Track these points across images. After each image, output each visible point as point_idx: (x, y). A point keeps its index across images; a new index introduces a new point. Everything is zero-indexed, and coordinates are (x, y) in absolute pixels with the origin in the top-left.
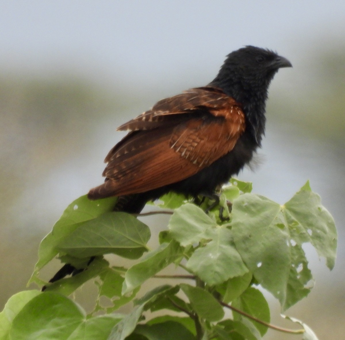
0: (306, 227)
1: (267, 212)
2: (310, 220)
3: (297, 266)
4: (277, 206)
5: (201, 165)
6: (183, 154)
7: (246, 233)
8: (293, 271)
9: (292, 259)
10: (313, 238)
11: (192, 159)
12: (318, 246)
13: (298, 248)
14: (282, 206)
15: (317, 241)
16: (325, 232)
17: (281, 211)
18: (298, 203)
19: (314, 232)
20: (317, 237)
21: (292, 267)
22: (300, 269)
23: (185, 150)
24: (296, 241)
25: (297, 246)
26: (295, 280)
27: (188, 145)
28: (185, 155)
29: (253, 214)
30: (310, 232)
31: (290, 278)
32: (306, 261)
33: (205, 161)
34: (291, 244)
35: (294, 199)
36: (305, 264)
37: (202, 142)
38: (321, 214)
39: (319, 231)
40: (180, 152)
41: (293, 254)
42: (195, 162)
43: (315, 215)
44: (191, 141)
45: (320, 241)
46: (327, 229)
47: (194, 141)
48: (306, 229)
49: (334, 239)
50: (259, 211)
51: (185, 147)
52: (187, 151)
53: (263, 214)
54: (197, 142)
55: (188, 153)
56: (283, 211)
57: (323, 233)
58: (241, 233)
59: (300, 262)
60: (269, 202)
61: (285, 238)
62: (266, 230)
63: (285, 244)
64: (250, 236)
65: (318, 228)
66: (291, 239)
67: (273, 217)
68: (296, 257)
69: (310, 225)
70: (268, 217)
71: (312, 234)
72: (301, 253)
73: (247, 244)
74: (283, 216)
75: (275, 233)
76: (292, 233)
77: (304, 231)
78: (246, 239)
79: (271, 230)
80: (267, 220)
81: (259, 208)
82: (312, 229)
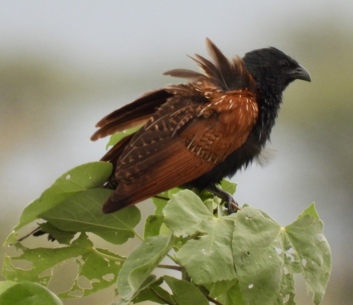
0: (302, 256)
1: (268, 233)
2: (308, 249)
3: (284, 296)
5: (215, 162)
7: (245, 249)
8: (279, 300)
9: (282, 287)
10: (305, 269)
12: (309, 280)
13: (289, 277)
14: (283, 229)
15: (309, 274)
16: (319, 265)
17: (281, 234)
19: (308, 263)
20: (310, 269)
21: (280, 297)
22: (286, 299)
23: (200, 149)
24: (289, 270)
25: (288, 275)
29: (255, 231)
30: (304, 262)
32: (294, 293)
34: (283, 272)
35: (296, 224)
36: (292, 295)
37: (218, 139)
38: (320, 244)
39: (313, 263)
41: (283, 283)
42: (210, 160)
43: (314, 245)
45: (313, 274)
47: (210, 139)
48: (301, 258)
50: (261, 229)
53: (264, 233)
55: (203, 152)
56: (283, 234)
57: (317, 265)
58: (240, 247)
59: (288, 293)
60: (272, 221)
61: (280, 264)
62: (264, 250)
63: (279, 270)
64: (248, 253)
65: (314, 260)
66: (284, 266)
67: (273, 238)
68: (286, 286)
69: (306, 255)
70: (269, 238)
71: (307, 265)
72: (291, 284)
73: (244, 260)
74: (282, 239)
75: (272, 256)
76: (287, 260)
77: (299, 261)
78: (245, 255)
79: (270, 253)
80: (267, 241)
81: (261, 225)
82: (307, 260)
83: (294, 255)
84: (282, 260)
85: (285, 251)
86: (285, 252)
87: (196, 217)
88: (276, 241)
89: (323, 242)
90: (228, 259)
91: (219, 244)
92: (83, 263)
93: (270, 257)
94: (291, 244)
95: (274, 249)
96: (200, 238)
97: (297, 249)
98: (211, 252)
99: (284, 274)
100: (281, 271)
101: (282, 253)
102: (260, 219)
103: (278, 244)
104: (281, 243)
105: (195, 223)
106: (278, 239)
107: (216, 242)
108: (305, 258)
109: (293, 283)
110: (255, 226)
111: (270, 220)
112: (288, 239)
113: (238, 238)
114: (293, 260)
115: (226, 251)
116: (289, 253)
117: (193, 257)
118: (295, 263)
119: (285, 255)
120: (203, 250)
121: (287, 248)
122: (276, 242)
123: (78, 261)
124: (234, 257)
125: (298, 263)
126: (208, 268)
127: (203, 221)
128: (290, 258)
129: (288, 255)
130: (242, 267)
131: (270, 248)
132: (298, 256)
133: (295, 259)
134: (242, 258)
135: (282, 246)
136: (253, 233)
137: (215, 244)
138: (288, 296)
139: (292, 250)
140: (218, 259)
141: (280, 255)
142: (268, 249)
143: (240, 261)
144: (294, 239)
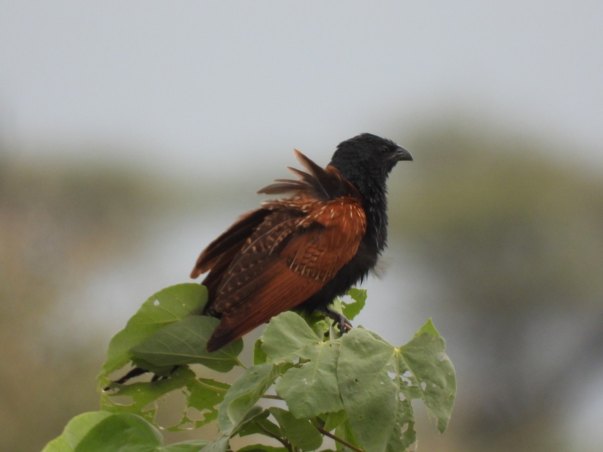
0: (421, 379)
1: (379, 356)
2: (427, 371)
3: (402, 425)
4: (391, 349)
5: (324, 279)
6: (303, 272)
7: (353, 377)
8: (396, 430)
9: (398, 415)
10: (425, 393)
11: (313, 275)
12: (430, 404)
13: (406, 404)
14: (397, 350)
15: (430, 398)
16: (442, 387)
17: (395, 356)
18: (416, 348)
19: (428, 386)
20: (431, 392)
21: (396, 425)
22: (404, 429)
23: (305, 267)
24: (406, 396)
25: (405, 401)
26: (398, 441)
27: (307, 261)
28: (306, 273)
29: (364, 355)
30: (424, 385)
31: (392, 438)
32: (413, 421)
33: (328, 273)
34: (399, 398)
35: (413, 343)
36: (411, 423)
37: (322, 254)
38: (442, 365)
39: (434, 385)
40: (299, 270)
41: (400, 411)
42: (317, 278)
43: (434, 365)
44: (310, 255)
45: (434, 398)
46: (444, 382)
47: (314, 255)
48: (420, 382)
49: (452, 396)
50: (370, 353)
51: (304, 264)
52: (308, 267)
53: (374, 357)
54: (316, 256)
55: (309, 271)
56: (397, 356)
57: (439, 388)
58: (347, 375)
59: (406, 422)
60: (383, 343)
61: (395, 390)
62: (375, 376)
63: (394, 397)
64: (356, 380)
65: (434, 382)
66: (400, 392)
67: (385, 362)
68: (403, 414)
69: (426, 378)
70: (380, 362)
71: (426, 389)
72: (409, 410)
73: (351, 389)
74: (396, 362)
75: (384, 382)
76: (403, 384)
77: (417, 385)
78: (352, 383)
79: (382, 378)
80: (378, 366)
81: (370, 348)
82: (426, 383)
83: (410, 379)
84: (396, 385)
85: (400, 374)
86: (400, 376)
87: (299, 342)
88: (388, 364)
89: (445, 362)
90: (334, 389)
91: (323, 372)
92: (189, 393)
93: (382, 383)
94: (407, 366)
95: (386, 374)
96: (302, 365)
97: (414, 371)
98: (314, 381)
99: (400, 401)
100: (396, 398)
101: (396, 377)
102: (370, 341)
103: (391, 369)
104: (395, 366)
105: (298, 349)
106: (391, 363)
107: (319, 370)
108: (424, 381)
109: (410, 409)
110: (364, 350)
111: (380, 341)
112: (404, 361)
113: (344, 365)
114: (410, 384)
115: (330, 380)
116: (405, 377)
117: (293, 388)
118: (413, 387)
119: (400, 379)
120: (305, 380)
121: (402, 371)
122: (388, 366)
123: (184, 392)
124: (339, 386)
125: (416, 387)
126: (309, 400)
127: (306, 347)
128: (406, 383)
129: (404, 379)
130: (350, 396)
131: (381, 373)
132: (416, 380)
133: (412, 383)
134: (349, 387)
135: (396, 370)
136: (361, 358)
137: (318, 372)
138: (406, 425)
139: (409, 374)
140: (321, 388)
141: (394, 380)
142: (380, 375)
143: (347, 390)
144: (411, 361)
